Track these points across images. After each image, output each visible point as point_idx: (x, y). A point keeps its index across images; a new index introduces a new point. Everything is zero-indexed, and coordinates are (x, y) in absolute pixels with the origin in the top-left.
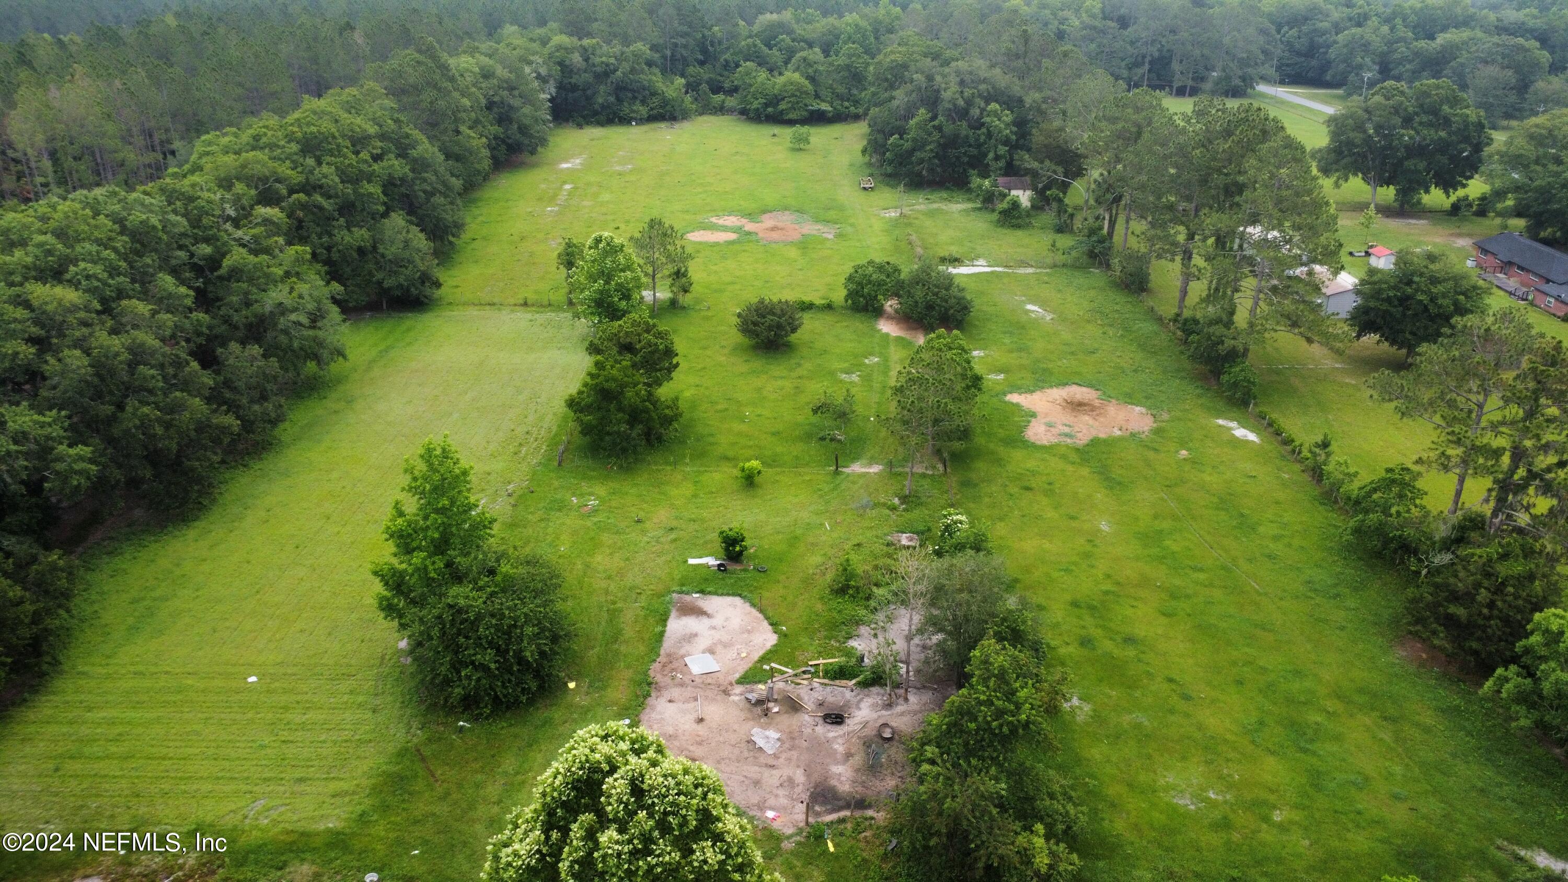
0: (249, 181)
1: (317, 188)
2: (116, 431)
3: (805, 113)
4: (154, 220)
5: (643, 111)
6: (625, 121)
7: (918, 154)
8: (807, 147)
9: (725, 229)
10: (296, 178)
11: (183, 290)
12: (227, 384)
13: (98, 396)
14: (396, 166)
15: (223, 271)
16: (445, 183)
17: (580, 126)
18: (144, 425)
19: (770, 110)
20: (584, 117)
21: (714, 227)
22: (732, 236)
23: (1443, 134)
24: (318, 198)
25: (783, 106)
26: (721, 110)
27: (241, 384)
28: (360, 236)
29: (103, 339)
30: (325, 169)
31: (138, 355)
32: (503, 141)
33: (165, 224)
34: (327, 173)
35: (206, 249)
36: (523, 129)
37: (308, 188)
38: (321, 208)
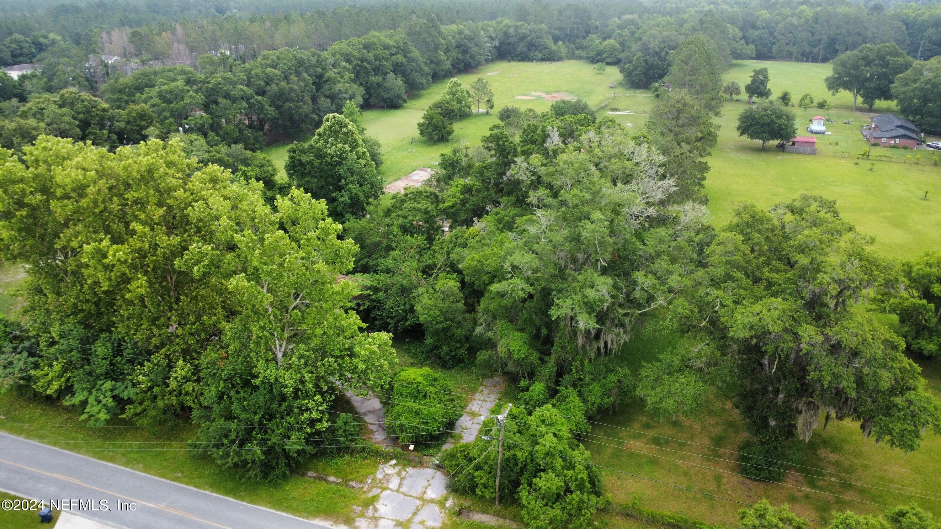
0: (342, 55)
1: (366, 60)
2: (282, 110)
3: (615, 60)
4: (305, 57)
5: (539, 55)
6: (530, 60)
7: (635, 72)
8: (603, 72)
9: (533, 96)
10: (358, 55)
11: (309, 78)
12: (318, 109)
13: (279, 100)
14: (400, 58)
15: (325, 79)
16: (420, 69)
17: (509, 61)
18: (290, 109)
19: (598, 57)
20: (512, 58)
21: (530, 95)
22: (534, 98)
23: (884, 70)
24: (365, 64)
25: (604, 56)
26: (580, 58)
27: (322, 109)
28: (378, 79)
29: (283, 84)
30: (370, 54)
31: (291, 89)
32: (463, 61)
33: (309, 60)
34: (370, 56)
35: (319, 70)
36: (472, 57)
37: (362, 60)
38: (367, 69)
